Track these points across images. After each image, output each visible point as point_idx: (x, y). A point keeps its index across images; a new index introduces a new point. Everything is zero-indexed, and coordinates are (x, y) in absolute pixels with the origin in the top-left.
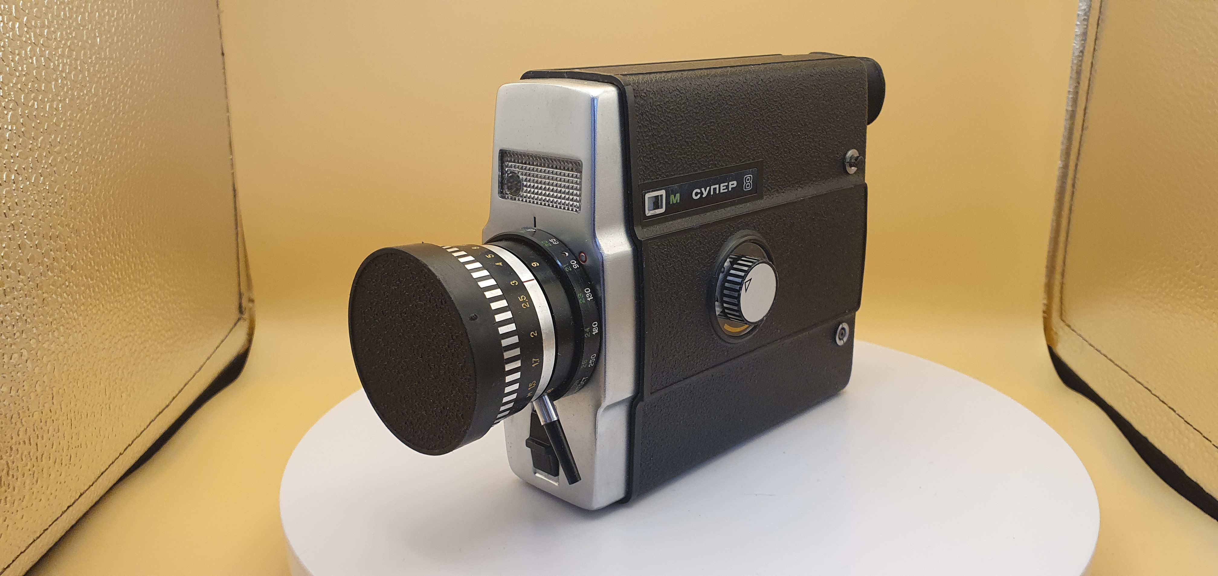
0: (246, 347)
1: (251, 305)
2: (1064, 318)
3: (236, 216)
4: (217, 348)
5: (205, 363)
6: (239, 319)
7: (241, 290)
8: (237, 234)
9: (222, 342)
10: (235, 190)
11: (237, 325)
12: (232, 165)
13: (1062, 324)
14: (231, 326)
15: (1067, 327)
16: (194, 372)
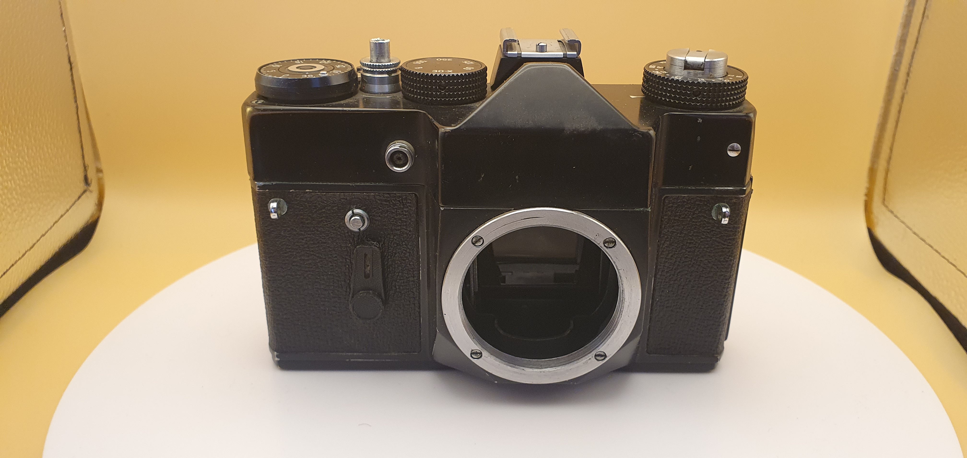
0: (96, 217)
1: (100, 175)
2: (886, 203)
3: (74, 88)
4: (54, 225)
5: (38, 241)
6: (85, 192)
7: (86, 163)
8: (77, 108)
9: (62, 216)
10: (71, 64)
11: (83, 197)
12: (66, 36)
13: (884, 209)
14: (74, 200)
15: (890, 213)
16: (24, 252)
